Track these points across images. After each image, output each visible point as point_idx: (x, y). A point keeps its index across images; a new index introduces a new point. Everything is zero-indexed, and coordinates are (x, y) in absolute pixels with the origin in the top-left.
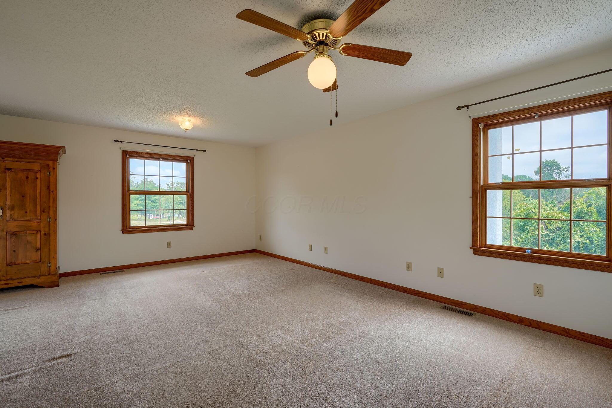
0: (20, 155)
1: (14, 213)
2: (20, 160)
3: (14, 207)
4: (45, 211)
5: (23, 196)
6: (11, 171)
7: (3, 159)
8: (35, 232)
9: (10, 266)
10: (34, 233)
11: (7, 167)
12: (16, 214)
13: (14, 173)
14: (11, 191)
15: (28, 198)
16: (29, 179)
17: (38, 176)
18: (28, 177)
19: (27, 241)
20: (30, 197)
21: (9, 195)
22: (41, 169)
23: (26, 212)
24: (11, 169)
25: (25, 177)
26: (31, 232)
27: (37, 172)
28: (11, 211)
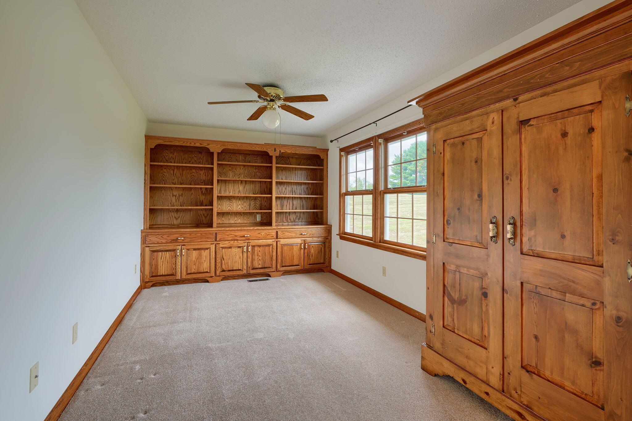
0: (547, 76)
1: (535, 236)
2: (549, 89)
3: (535, 220)
4: (617, 238)
5: (555, 190)
6: (531, 125)
7: (515, 100)
8: (588, 304)
9: (528, 371)
10: (583, 305)
11: (521, 119)
12: (540, 239)
13: (535, 130)
14: (529, 177)
15: (568, 194)
16: (569, 136)
17: (596, 121)
18: (567, 133)
19: (566, 324)
20: (572, 190)
21: (526, 188)
22: (602, 97)
23: (563, 237)
24: (529, 120)
25: (559, 135)
26: (575, 299)
27: (592, 111)
28: (529, 231)
